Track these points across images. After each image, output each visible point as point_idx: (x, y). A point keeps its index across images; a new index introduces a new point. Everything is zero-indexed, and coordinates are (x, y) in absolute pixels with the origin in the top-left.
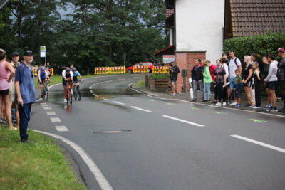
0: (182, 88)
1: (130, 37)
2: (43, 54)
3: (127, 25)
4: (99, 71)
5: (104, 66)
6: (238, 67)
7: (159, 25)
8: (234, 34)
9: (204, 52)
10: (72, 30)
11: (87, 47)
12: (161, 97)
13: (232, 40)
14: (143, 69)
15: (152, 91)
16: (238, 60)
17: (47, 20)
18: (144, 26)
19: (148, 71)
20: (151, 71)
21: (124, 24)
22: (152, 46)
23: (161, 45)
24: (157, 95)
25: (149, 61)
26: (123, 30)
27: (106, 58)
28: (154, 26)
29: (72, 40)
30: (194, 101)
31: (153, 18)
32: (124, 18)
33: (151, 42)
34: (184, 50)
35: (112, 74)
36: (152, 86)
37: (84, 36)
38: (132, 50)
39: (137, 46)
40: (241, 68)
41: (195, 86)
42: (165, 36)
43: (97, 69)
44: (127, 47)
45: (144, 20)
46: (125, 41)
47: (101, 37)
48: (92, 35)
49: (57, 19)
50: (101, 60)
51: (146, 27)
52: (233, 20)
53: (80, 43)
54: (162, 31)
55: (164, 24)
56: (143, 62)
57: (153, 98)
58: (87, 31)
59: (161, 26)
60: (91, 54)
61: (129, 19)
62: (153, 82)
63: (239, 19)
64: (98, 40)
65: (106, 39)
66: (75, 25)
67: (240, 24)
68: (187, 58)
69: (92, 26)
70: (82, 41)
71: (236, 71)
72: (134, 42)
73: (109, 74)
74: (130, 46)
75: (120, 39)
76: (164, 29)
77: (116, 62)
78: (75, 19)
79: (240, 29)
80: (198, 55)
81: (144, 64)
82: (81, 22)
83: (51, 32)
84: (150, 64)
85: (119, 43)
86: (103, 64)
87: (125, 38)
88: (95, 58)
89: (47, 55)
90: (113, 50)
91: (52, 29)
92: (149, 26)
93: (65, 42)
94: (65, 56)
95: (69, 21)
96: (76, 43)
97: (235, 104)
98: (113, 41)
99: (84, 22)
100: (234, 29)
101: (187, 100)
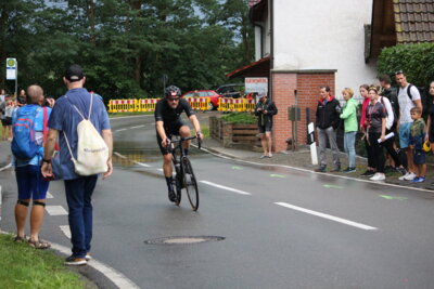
0: (289, 143)
1: (176, 42)
2: (11, 74)
3: (169, 18)
4: (117, 107)
5: (126, 98)
6: (414, 103)
7: (230, 19)
8: (400, 38)
9: (331, 73)
10: (66, 29)
11: (93, 60)
12: (248, 159)
13: (398, 49)
14: (201, 104)
15: (227, 147)
16: (414, 90)
17: (19, 8)
18: (202, 22)
19: (209, 107)
20: (215, 108)
21: (164, 18)
22: (215, 60)
23: (234, 59)
24: (239, 155)
25: (212, 89)
26: (163, 30)
27: (129, 82)
28: (221, 23)
29: (64, 47)
30: (322, 169)
31: (220, 6)
32: (164, 8)
33: (213, 52)
34: (291, 69)
35: (141, 113)
36: (227, 138)
37: (88, 40)
38: (177, 68)
39: (188, 60)
40: (420, 105)
41: (321, 140)
42: (240, 41)
43: (112, 102)
44: (169, 62)
45: (203, 11)
46: (167, 50)
47: (120, 42)
48: (104, 38)
49: (38, 6)
50: (119, 85)
51: (205, 25)
52: (397, 10)
53: (80, 53)
54: (237, 32)
55: (239, 20)
56: (199, 90)
57: (233, 161)
58: (93, 29)
59: (234, 23)
60: (101, 74)
61: (175, 9)
62: (228, 129)
63: (409, 8)
64: (115, 46)
65: (130, 46)
66: (71, 18)
67: (410, 18)
68: (299, 84)
69: (103, 21)
70: (85, 48)
71: (412, 111)
72: (183, 52)
73: (135, 113)
74: (176, 59)
75: (157, 47)
76: (239, 28)
77: (148, 91)
78: (70, 8)
79: (411, 28)
80: (320, 78)
81: (202, 94)
82: (81, 14)
83: (25, 32)
84: (213, 94)
85: (154, 54)
86: (124, 94)
87: (168, 45)
88: (107, 81)
89: (19, 77)
90: (142, 66)
91: (27, 27)
92: (212, 22)
93: (52, 51)
94: (51, 77)
95: (59, 11)
96: (74, 53)
97: (410, 176)
98: (143, 51)
99: (88, 13)
100: (399, 28)
101: (305, 166)
